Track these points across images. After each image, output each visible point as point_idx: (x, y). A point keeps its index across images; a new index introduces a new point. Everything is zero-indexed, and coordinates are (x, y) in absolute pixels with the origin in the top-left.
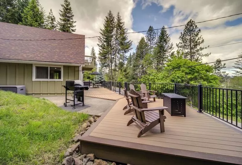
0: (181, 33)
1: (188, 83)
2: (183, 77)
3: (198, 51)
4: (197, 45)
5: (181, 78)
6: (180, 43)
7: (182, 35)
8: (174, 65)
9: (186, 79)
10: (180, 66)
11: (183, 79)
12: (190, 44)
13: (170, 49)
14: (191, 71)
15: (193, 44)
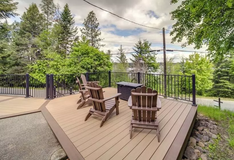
0: (85, 20)
1: (96, 69)
2: (92, 63)
3: (97, 40)
4: (97, 35)
5: (90, 64)
6: (83, 29)
7: (85, 22)
8: (82, 51)
9: (95, 65)
10: (89, 52)
11: (92, 65)
12: (92, 33)
13: (74, 32)
14: (98, 58)
15: (93, 33)
